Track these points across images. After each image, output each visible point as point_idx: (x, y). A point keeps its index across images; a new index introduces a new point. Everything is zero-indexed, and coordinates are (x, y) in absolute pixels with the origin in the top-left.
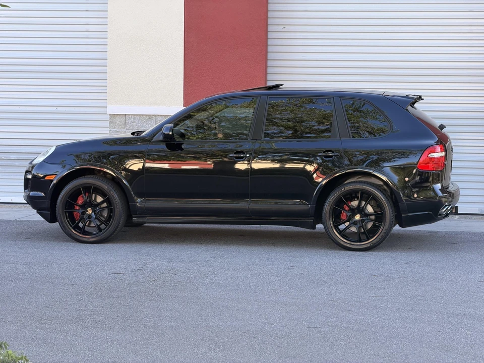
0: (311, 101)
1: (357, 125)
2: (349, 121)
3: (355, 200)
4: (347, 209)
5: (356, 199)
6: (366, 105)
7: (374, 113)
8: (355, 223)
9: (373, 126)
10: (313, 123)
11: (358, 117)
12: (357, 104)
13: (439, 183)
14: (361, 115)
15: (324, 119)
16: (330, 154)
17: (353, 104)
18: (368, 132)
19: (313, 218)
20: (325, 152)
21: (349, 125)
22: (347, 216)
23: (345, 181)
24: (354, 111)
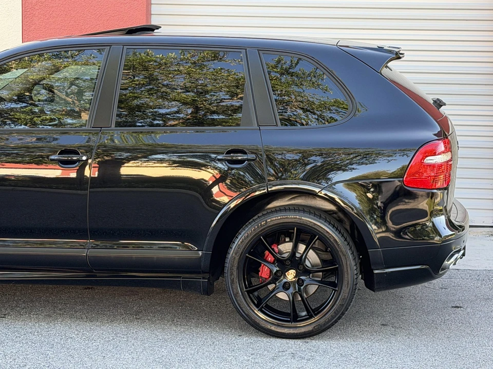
0: (216, 57)
1: (286, 98)
2: (273, 91)
3: (285, 242)
4: (271, 258)
5: (287, 239)
6: (300, 62)
7: (315, 77)
8: (286, 287)
9: (311, 100)
10: (222, 95)
11: (289, 85)
12: (287, 62)
13: (442, 214)
14: (293, 81)
15: (237, 87)
16: (240, 157)
17: (279, 62)
18: (302, 109)
19: (207, 276)
20: (229, 152)
21: (274, 97)
22: (271, 271)
23: (269, 203)
24: (282, 74)
